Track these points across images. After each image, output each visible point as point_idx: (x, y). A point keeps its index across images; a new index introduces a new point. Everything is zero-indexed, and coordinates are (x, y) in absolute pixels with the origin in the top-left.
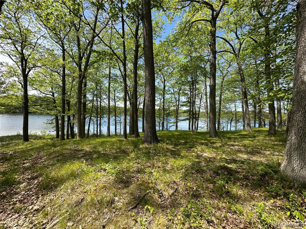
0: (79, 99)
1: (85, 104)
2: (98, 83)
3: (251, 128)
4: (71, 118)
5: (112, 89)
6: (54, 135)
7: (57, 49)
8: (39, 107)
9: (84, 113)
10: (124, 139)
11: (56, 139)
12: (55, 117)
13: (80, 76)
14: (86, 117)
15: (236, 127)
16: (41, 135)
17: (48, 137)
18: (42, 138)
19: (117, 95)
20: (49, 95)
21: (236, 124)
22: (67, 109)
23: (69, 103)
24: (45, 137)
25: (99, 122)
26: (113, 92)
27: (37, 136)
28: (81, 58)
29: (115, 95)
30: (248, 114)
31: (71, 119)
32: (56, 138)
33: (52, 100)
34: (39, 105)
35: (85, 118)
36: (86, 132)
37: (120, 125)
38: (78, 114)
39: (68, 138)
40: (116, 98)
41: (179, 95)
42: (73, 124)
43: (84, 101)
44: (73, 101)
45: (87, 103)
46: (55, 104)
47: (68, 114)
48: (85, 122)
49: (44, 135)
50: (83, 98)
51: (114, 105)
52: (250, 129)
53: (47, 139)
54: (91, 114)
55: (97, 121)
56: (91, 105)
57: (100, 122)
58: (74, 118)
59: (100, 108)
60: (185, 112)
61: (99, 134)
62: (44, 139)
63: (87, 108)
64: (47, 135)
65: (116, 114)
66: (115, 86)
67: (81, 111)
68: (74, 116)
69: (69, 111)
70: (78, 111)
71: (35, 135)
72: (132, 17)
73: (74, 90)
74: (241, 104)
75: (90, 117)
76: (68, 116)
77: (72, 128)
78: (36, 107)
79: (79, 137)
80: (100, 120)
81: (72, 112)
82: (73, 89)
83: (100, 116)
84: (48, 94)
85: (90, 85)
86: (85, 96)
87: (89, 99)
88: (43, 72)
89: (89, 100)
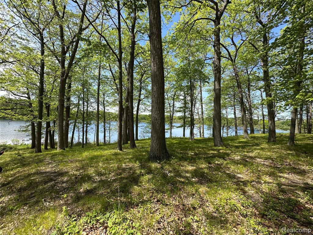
0: (61, 101)
1: (68, 109)
2: (85, 84)
3: (248, 134)
4: (51, 124)
5: (101, 92)
6: (29, 144)
7: (34, 41)
8: (10, 111)
9: (67, 119)
10: (119, 151)
11: (31, 150)
12: (30, 123)
13: (63, 74)
14: (69, 123)
15: (228, 133)
16: (12, 144)
17: (21, 147)
18: (12, 149)
19: (107, 99)
20: (24, 97)
21: (228, 130)
22: (46, 114)
23: (48, 107)
24: (18, 147)
25: (85, 130)
26: (102, 96)
27: (6, 147)
28: (64, 52)
29: (104, 99)
30: (245, 120)
31: (51, 126)
32: (31, 148)
33: (28, 103)
34: (9, 109)
35: (68, 125)
36: (69, 140)
37: (110, 132)
38: (60, 120)
39: (46, 148)
40: (105, 102)
41: (174, 100)
42: (54, 132)
43: (68, 104)
44: (54, 104)
45: (71, 108)
46: (30, 108)
47: (47, 120)
48: (68, 129)
49: (16, 145)
50: (67, 101)
51: (103, 110)
52: (247, 136)
53: (19, 150)
54: (76, 120)
55: (83, 128)
56: (76, 109)
57: (87, 130)
58: (54, 125)
59: (87, 113)
60: (180, 118)
61: (85, 142)
62: (16, 149)
63: (71, 113)
64: (20, 144)
65: (105, 120)
66: (105, 89)
67: (63, 116)
68: (54, 122)
69: (49, 117)
70: (59, 117)
71: (4, 144)
72: (129, 6)
73: (55, 92)
74: (233, 110)
75: (74, 124)
76: (47, 122)
77: (52, 137)
78: (6, 111)
79: (60, 148)
80: (87, 127)
81: (52, 117)
82: (54, 90)
83: (87, 122)
84: (22, 96)
85: (76, 86)
86: (69, 99)
87: (74, 102)
88: (16, 70)
89: (74, 104)
